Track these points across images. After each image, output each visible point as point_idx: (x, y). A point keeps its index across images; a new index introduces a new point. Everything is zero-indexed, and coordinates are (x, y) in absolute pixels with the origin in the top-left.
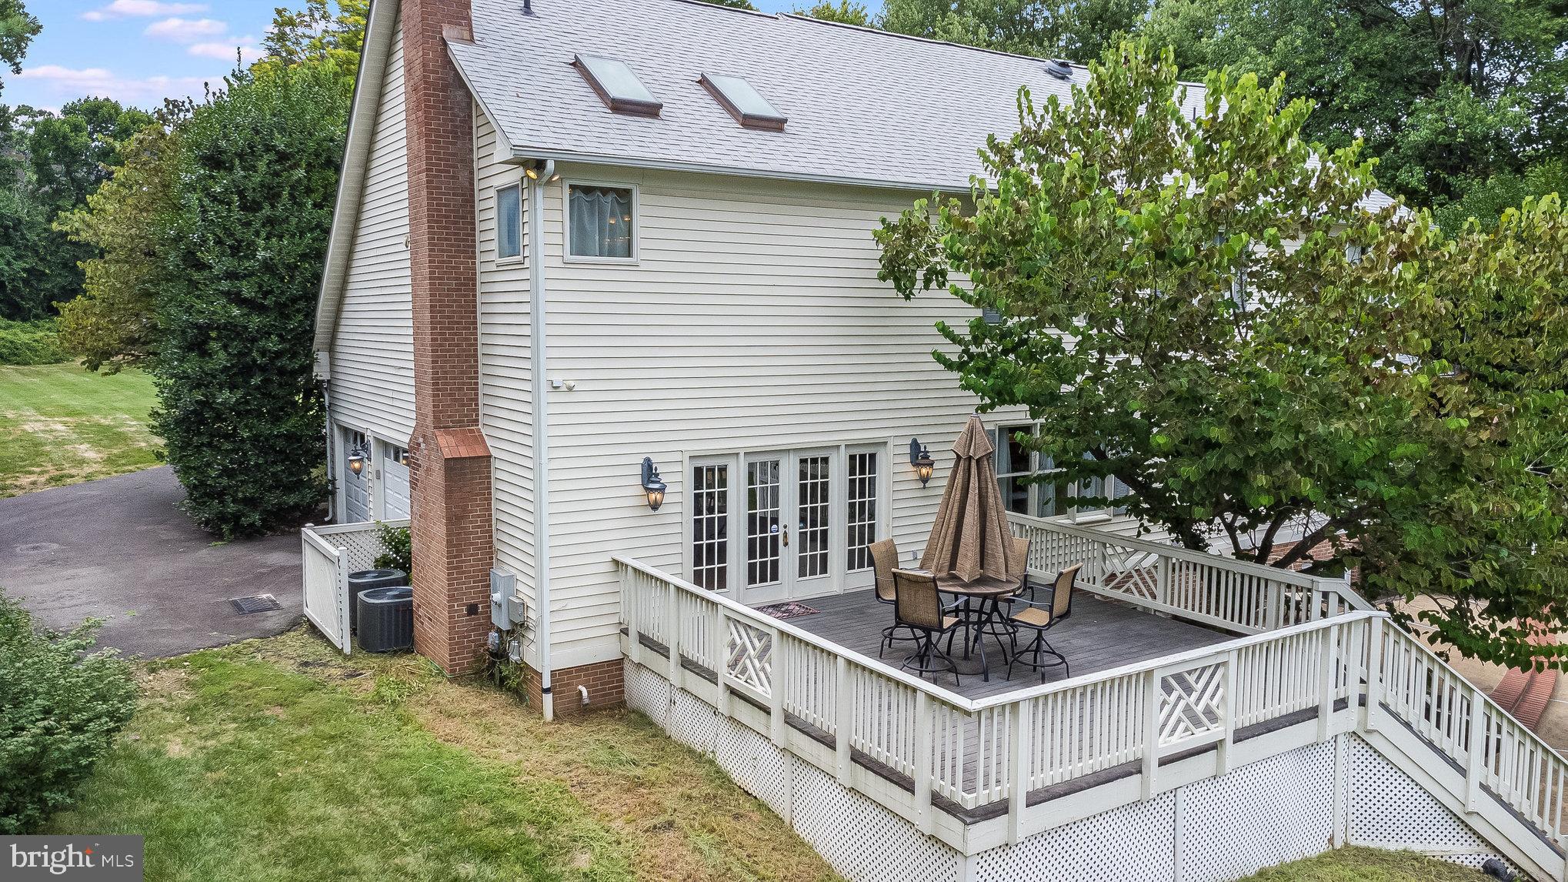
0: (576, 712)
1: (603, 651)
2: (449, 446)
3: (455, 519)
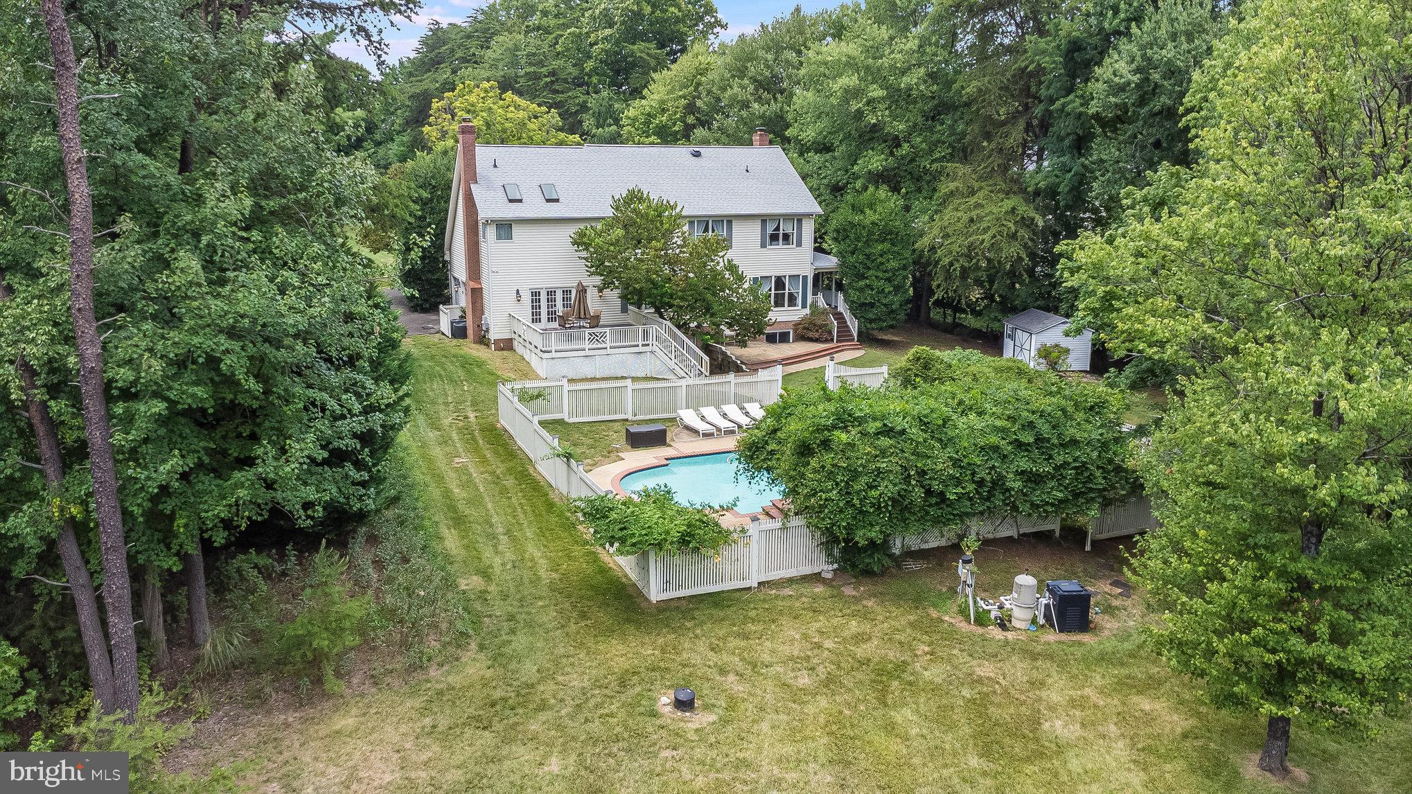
0: (499, 349)
1: (507, 336)
2: (473, 285)
3: (474, 303)
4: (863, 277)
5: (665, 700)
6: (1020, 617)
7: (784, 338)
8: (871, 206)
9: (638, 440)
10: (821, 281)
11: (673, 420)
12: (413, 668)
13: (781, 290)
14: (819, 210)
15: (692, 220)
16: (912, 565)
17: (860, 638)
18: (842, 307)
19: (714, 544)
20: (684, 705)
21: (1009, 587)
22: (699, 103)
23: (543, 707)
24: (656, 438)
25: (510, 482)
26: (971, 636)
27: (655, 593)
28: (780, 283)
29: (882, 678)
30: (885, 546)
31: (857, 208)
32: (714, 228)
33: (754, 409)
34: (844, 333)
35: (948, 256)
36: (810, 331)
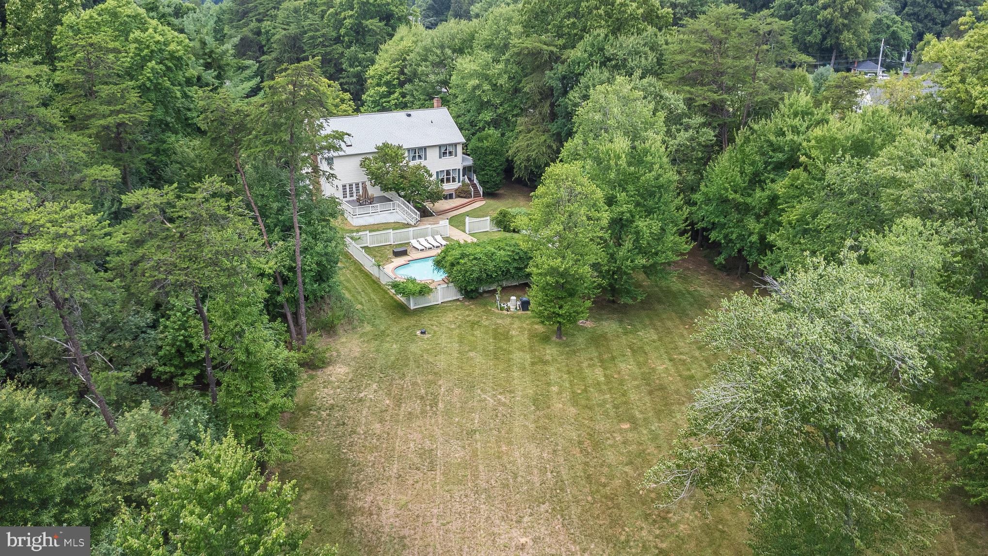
4: (483, 170)
5: (418, 333)
6: (512, 308)
7: (450, 196)
8: (486, 139)
9: (397, 254)
10: (467, 170)
11: (408, 243)
12: (353, 328)
13: (448, 176)
14: (464, 140)
15: (409, 150)
16: (485, 295)
17: (468, 316)
18: (476, 181)
19: (428, 293)
20: (422, 333)
21: (509, 300)
22: (406, 71)
23: (388, 335)
24: (404, 253)
25: (357, 273)
26: (498, 314)
27: (412, 307)
28: (448, 173)
29: (473, 325)
30: (476, 290)
31: (480, 140)
32: (419, 152)
33: (439, 238)
34: (477, 194)
35: (519, 160)
36: (462, 193)
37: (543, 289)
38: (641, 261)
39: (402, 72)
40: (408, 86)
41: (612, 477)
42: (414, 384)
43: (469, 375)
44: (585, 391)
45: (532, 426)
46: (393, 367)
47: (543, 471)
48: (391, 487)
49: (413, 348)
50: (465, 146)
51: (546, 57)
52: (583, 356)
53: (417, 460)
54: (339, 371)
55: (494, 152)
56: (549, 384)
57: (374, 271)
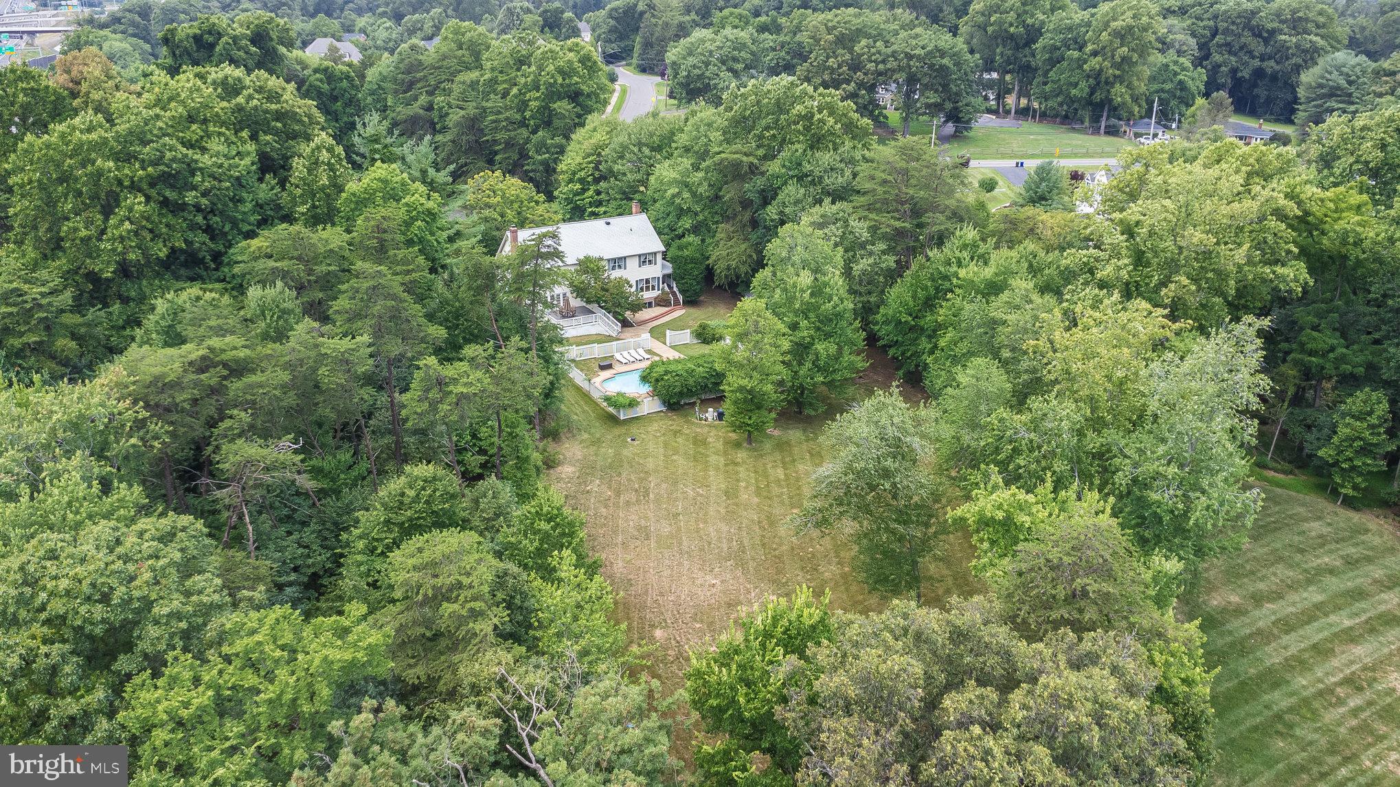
4: (683, 279)
5: (629, 439)
6: (710, 419)
7: (650, 306)
8: (686, 246)
9: (603, 368)
10: (666, 278)
11: (613, 357)
12: (574, 436)
13: (647, 284)
14: (663, 248)
15: (609, 261)
16: (686, 407)
17: (671, 425)
18: (675, 289)
19: (636, 405)
20: (633, 440)
22: (600, 167)
23: (604, 442)
24: (610, 367)
27: (622, 418)
28: (647, 281)
29: (676, 433)
30: (678, 403)
31: (680, 248)
32: (618, 262)
33: (641, 351)
34: (677, 302)
35: (719, 268)
36: (661, 302)
37: (735, 402)
38: (820, 378)
39: (596, 168)
40: (603, 184)
41: (781, 544)
42: (629, 480)
43: (673, 473)
44: (767, 486)
45: (723, 511)
46: (610, 467)
47: (730, 540)
48: (619, 550)
49: (625, 452)
50: (664, 255)
51: (746, 168)
52: (768, 460)
53: (636, 533)
54: (567, 470)
55: (693, 260)
56: (738, 481)
57: (585, 385)
